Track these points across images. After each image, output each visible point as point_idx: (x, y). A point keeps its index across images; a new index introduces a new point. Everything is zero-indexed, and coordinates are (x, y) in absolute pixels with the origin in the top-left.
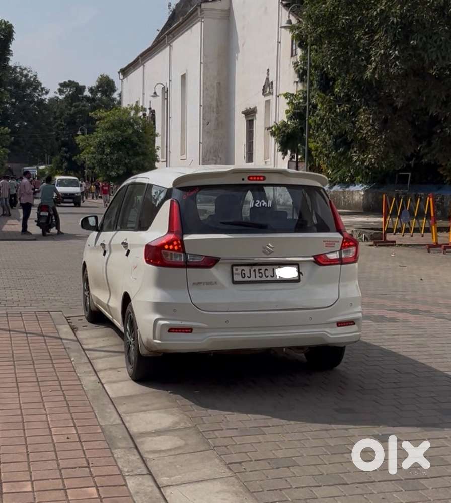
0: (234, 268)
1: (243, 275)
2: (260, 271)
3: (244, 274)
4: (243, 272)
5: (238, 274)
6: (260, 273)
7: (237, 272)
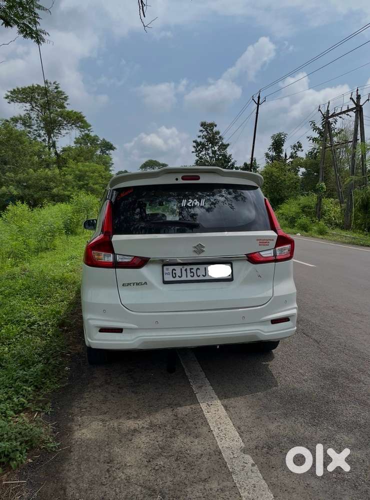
0: (165, 268)
1: (174, 276)
2: (192, 270)
3: (175, 273)
4: (174, 271)
5: (168, 274)
6: (191, 272)
7: (167, 272)
